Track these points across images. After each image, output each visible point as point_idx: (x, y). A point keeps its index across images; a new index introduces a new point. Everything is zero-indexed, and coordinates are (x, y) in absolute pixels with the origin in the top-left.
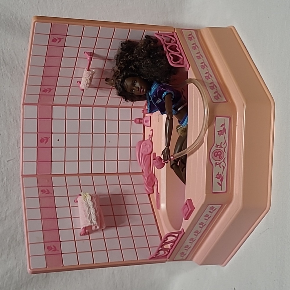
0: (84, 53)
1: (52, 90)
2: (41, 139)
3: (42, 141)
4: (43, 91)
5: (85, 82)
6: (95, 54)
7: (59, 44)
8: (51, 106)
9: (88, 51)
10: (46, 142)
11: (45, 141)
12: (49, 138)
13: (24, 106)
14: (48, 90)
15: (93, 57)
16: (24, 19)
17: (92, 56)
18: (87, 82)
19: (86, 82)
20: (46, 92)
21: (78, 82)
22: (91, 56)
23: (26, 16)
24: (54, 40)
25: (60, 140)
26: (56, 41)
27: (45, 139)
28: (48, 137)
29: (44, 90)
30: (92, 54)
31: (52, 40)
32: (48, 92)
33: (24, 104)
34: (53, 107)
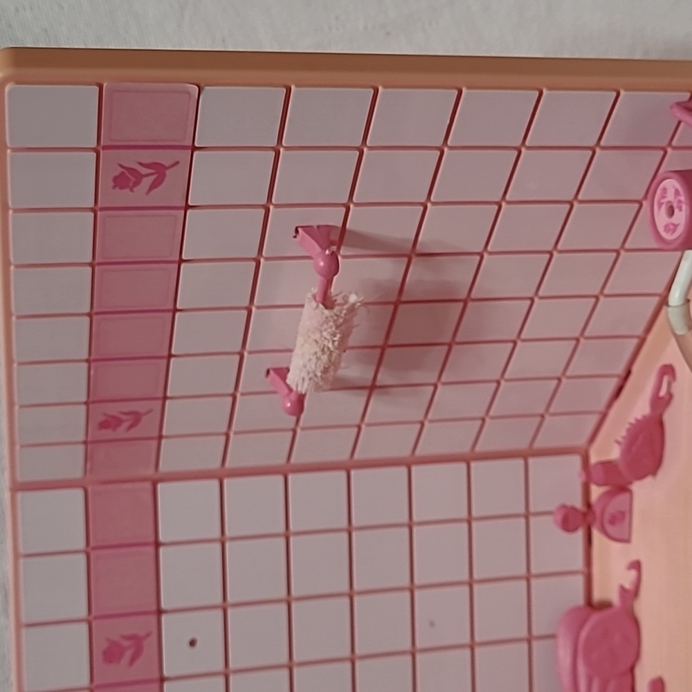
0: (297, 231)
1: (144, 419)
2: (105, 645)
3: (112, 654)
4: (103, 425)
5: (314, 360)
6: (352, 232)
7: (159, 196)
8: (148, 485)
9: (314, 222)
10: (133, 659)
11: (128, 655)
12: (148, 635)
13: (19, 495)
14: (124, 417)
15: (342, 252)
16: (10, 26)
17: (340, 243)
18: (325, 358)
19: (318, 359)
20: (114, 430)
21: (271, 372)
22: (334, 248)
23: (17, 10)
24: (127, 179)
25: (198, 644)
26: (137, 183)
27: (126, 643)
28: (142, 633)
29: (105, 421)
30: (335, 237)
31: (115, 179)
32: (126, 425)
33: (18, 487)
34: (160, 486)
